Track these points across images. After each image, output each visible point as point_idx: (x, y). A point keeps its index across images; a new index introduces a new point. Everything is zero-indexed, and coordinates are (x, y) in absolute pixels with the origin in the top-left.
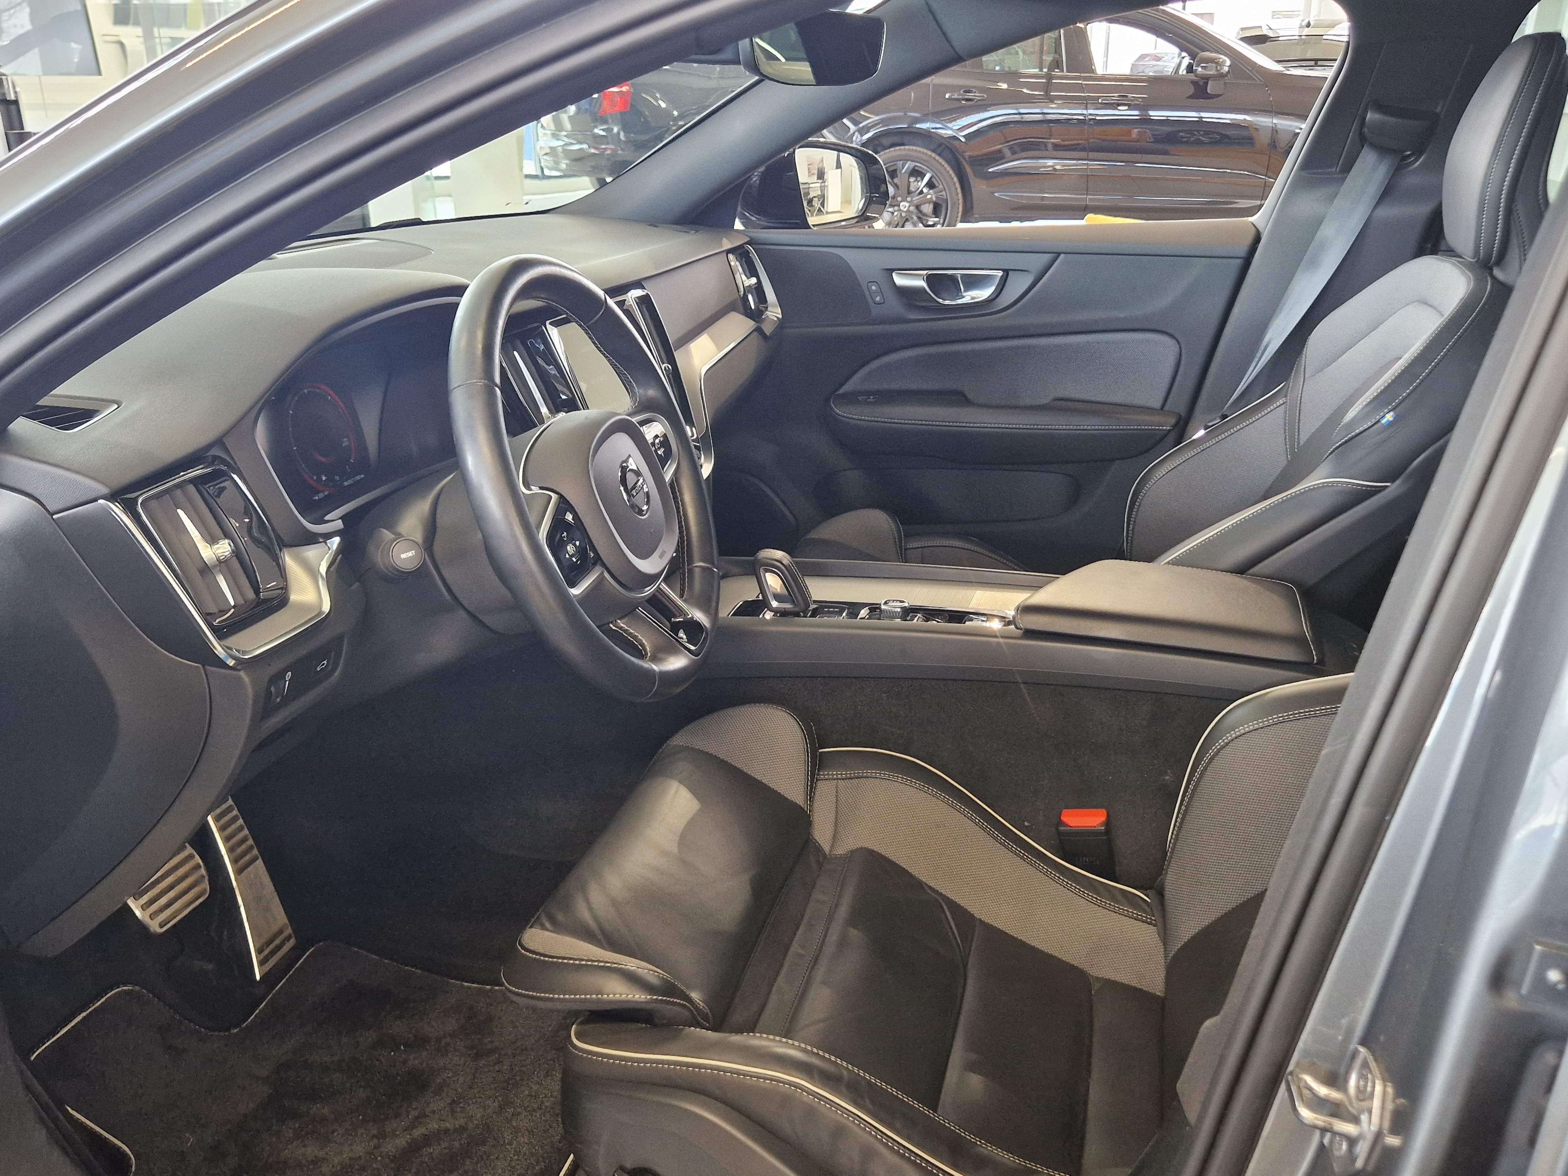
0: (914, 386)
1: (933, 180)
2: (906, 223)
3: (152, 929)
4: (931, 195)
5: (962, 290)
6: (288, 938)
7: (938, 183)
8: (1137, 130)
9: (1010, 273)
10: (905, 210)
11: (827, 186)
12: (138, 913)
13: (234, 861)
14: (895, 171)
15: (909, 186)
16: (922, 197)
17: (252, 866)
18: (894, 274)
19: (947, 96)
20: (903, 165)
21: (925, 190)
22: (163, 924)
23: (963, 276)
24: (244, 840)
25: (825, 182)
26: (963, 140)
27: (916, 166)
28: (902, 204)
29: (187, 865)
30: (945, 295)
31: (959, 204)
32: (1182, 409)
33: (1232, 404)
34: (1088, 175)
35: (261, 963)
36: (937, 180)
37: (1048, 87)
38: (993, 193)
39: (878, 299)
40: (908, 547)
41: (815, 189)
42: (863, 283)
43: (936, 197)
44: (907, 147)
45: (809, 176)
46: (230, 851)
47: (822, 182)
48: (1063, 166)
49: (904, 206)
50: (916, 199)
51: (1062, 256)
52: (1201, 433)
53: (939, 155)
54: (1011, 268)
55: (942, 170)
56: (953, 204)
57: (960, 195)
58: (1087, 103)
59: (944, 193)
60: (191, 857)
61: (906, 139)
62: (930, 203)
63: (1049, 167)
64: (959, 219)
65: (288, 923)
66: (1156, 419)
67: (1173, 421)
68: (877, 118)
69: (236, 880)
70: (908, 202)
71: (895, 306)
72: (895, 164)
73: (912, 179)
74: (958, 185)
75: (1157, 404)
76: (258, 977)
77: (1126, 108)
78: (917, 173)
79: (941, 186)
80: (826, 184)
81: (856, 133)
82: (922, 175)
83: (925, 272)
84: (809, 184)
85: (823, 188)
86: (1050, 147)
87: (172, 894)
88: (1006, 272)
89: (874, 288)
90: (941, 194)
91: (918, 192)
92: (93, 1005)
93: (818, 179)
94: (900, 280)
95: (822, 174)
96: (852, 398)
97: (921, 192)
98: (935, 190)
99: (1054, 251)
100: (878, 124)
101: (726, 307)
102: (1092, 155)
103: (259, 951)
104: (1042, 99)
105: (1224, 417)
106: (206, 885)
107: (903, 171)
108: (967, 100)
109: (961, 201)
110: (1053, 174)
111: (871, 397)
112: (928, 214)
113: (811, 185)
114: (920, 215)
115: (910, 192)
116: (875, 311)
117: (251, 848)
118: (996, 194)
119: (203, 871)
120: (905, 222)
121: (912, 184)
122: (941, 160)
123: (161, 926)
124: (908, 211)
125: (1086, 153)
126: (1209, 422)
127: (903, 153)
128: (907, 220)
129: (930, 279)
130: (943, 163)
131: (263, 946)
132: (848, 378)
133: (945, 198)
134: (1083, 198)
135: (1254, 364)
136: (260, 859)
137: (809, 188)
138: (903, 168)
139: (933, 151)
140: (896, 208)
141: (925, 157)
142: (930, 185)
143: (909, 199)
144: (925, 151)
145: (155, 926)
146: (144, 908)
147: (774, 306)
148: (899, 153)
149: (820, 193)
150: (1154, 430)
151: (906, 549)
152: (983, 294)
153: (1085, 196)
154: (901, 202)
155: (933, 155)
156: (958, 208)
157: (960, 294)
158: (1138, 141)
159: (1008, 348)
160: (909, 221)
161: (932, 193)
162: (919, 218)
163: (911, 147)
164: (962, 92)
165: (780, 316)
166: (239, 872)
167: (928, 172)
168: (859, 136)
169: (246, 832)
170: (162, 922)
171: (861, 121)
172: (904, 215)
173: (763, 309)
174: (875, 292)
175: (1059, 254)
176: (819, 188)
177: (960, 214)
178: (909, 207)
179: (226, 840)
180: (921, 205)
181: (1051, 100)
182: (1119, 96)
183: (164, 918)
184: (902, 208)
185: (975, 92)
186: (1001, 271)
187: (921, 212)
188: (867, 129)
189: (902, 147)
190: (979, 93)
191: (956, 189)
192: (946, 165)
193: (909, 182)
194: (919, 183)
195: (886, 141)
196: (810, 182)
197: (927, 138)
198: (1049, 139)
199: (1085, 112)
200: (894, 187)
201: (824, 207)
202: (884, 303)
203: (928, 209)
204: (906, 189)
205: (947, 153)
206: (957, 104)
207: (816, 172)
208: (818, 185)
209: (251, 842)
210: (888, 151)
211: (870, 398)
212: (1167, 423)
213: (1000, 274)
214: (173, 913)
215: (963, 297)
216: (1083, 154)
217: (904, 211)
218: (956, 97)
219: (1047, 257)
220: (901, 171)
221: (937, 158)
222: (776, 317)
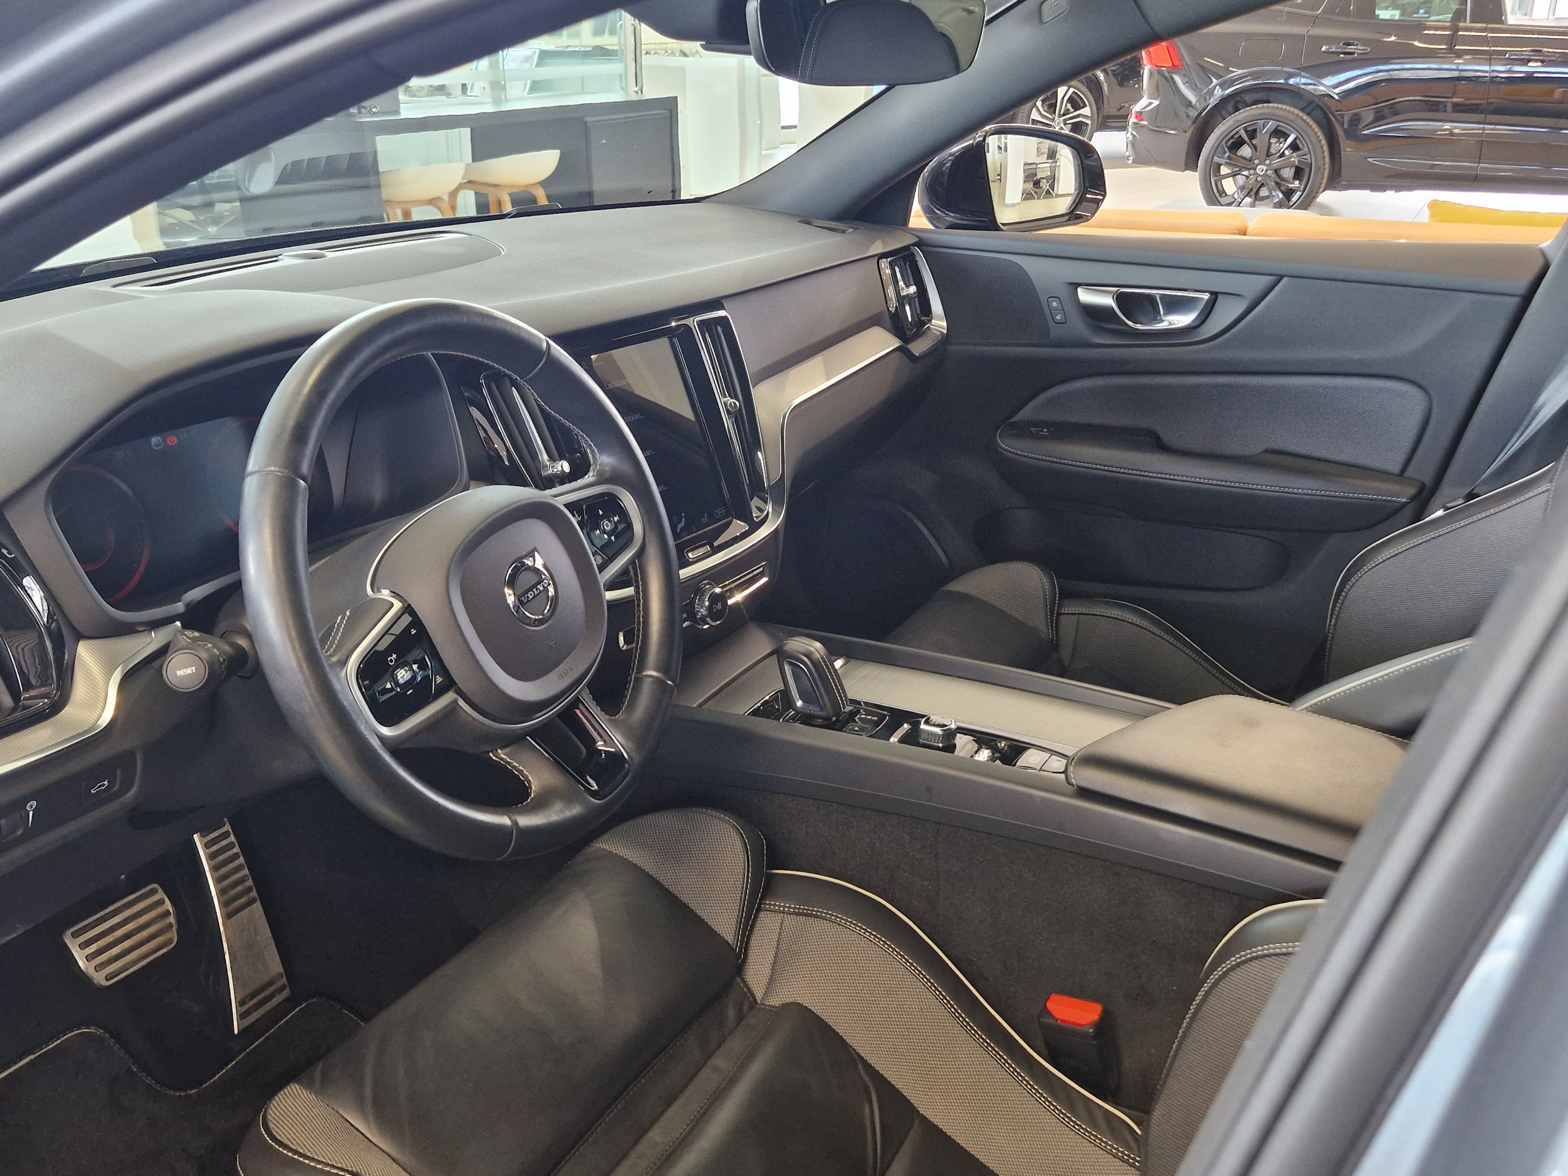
0: (1097, 420)
1: (1298, 141)
2: (1262, 189)
3: (96, 982)
4: (1295, 159)
5: (1162, 312)
6: (283, 988)
7: (1303, 145)
8: (1561, 90)
9: (1220, 297)
10: (1262, 174)
11: (1059, 166)
12: (81, 963)
13: (224, 904)
14: (1255, 131)
15: (1269, 149)
16: (1284, 160)
17: (246, 910)
18: (1079, 290)
19: (1323, 49)
20: (1264, 124)
21: (1287, 153)
22: (109, 977)
23: (1163, 297)
24: (242, 880)
25: (1056, 162)
26: (1336, 97)
27: (1279, 126)
28: (1259, 167)
29: (153, 912)
30: (1141, 318)
31: (1324, 169)
32: (1428, 478)
33: (1486, 479)
34: (1482, 140)
35: (241, 1017)
36: (1301, 142)
37: (1452, 41)
38: (1366, 158)
39: (1058, 317)
40: (1063, 611)
41: (1044, 169)
42: (1043, 299)
43: (1298, 160)
44: (1271, 105)
45: (1038, 156)
46: (221, 892)
47: (1052, 163)
48: (1463, 130)
49: (1261, 169)
50: (1276, 162)
51: (1285, 280)
52: (1440, 513)
53: (1308, 114)
54: (1220, 291)
55: (1309, 131)
56: (1318, 169)
57: (1327, 160)
58: (1491, 59)
59: (1308, 157)
60: (161, 902)
61: (1272, 96)
62: (1291, 167)
63: (1446, 130)
64: (1323, 185)
65: (283, 972)
66: (1394, 487)
67: (1412, 491)
68: (1240, 71)
69: (223, 925)
70: (1266, 165)
71: (1079, 327)
72: (1256, 123)
73: (1273, 140)
74: (1326, 148)
75: (1395, 468)
76: (236, 1032)
77: (1539, 64)
78: (1281, 134)
79: (1306, 149)
80: (1058, 164)
81: (1218, 87)
82: (1286, 136)
83: (1115, 289)
84: (1037, 164)
85: (1053, 170)
86: (1449, 107)
87: (127, 944)
88: (1215, 295)
89: (1054, 304)
90: (1305, 157)
91: (1278, 154)
92: (46, 1047)
93: (1048, 159)
94: (1085, 296)
95: (1053, 153)
96: (1025, 430)
97: (1282, 155)
98: (1299, 153)
99: (1275, 272)
100: (1247, 76)
101: (870, 318)
102: (1490, 117)
103: (241, 1003)
104: (1445, 53)
105: (1471, 496)
106: (174, 934)
107: (1264, 132)
108: (1345, 53)
109: (1327, 166)
110: (1451, 139)
111: (1045, 430)
112: (1288, 180)
113: (1039, 166)
114: (1279, 181)
115: (1269, 154)
116: (1055, 332)
117: (249, 889)
118: (1369, 159)
119: (172, 919)
120: (1260, 188)
121: (1273, 146)
122: (1309, 120)
123: (107, 979)
124: (1265, 175)
125: (1484, 115)
126: (1449, 502)
127: (1266, 111)
128: (1262, 185)
129: (1121, 299)
130: (1311, 123)
131: (246, 997)
132: (1021, 407)
133: (1310, 161)
134: (1475, 167)
135: (1517, 435)
136: (259, 902)
137: (1037, 168)
138: (1264, 128)
139: (1302, 110)
140: (1252, 172)
141: (1291, 117)
142: (1294, 147)
143: (1267, 162)
144: (1292, 109)
145: (100, 978)
146: (90, 958)
147: (939, 319)
148: (1261, 111)
149: (1049, 174)
150: (1385, 501)
151: (1059, 614)
152: (1182, 320)
153: (1477, 165)
154: (1259, 164)
155: (1301, 114)
156: (1324, 174)
157: (1159, 318)
158: (1561, 103)
159: (1217, 386)
160: (1264, 186)
161: (1295, 156)
162: (1277, 183)
163: (1276, 105)
164: (1341, 44)
165: (945, 332)
166: (228, 916)
167: (1292, 132)
168: (1220, 90)
169: (246, 871)
170: (109, 974)
171: (1223, 75)
172: (1259, 179)
173: (926, 321)
174: (1056, 309)
175: (1281, 277)
176: (1049, 169)
177: (1325, 180)
178: (1267, 170)
179: (218, 881)
180: (1280, 169)
181: (1460, 54)
182: (1531, 51)
183: (113, 970)
184: (1258, 171)
185: (1357, 45)
186: (1207, 294)
187: (1279, 176)
188: (1232, 82)
189: (1266, 105)
190: (1361, 46)
191: (1323, 152)
192: (1314, 126)
193: (1270, 144)
194: (1282, 145)
195: (1248, 98)
196: (1037, 162)
197: (1294, 95)
198: (1452, 98)
199: (1487, 68)
200: (1251, 149)
201: (1053, 191)
202: (1065, 323)
203: (1288, 173)
204: (1266, 151)
205: (1317, 113)
206: (1334, 58)
207: (1046, 151)
208: (1049, 165)
209: (250, 883)
210: (1249, 108)
211: (1043, 431)
212: (1403, 494)
213: (1206, 296)
214: (124, 966)
215: (1162, 321)
216: (1481, 117)
217: (1260, 175)
218: (1334, 50)
219: (1265, 281)
220: (1261, 131)
221: (1305, 117)
222: (939, 331)
